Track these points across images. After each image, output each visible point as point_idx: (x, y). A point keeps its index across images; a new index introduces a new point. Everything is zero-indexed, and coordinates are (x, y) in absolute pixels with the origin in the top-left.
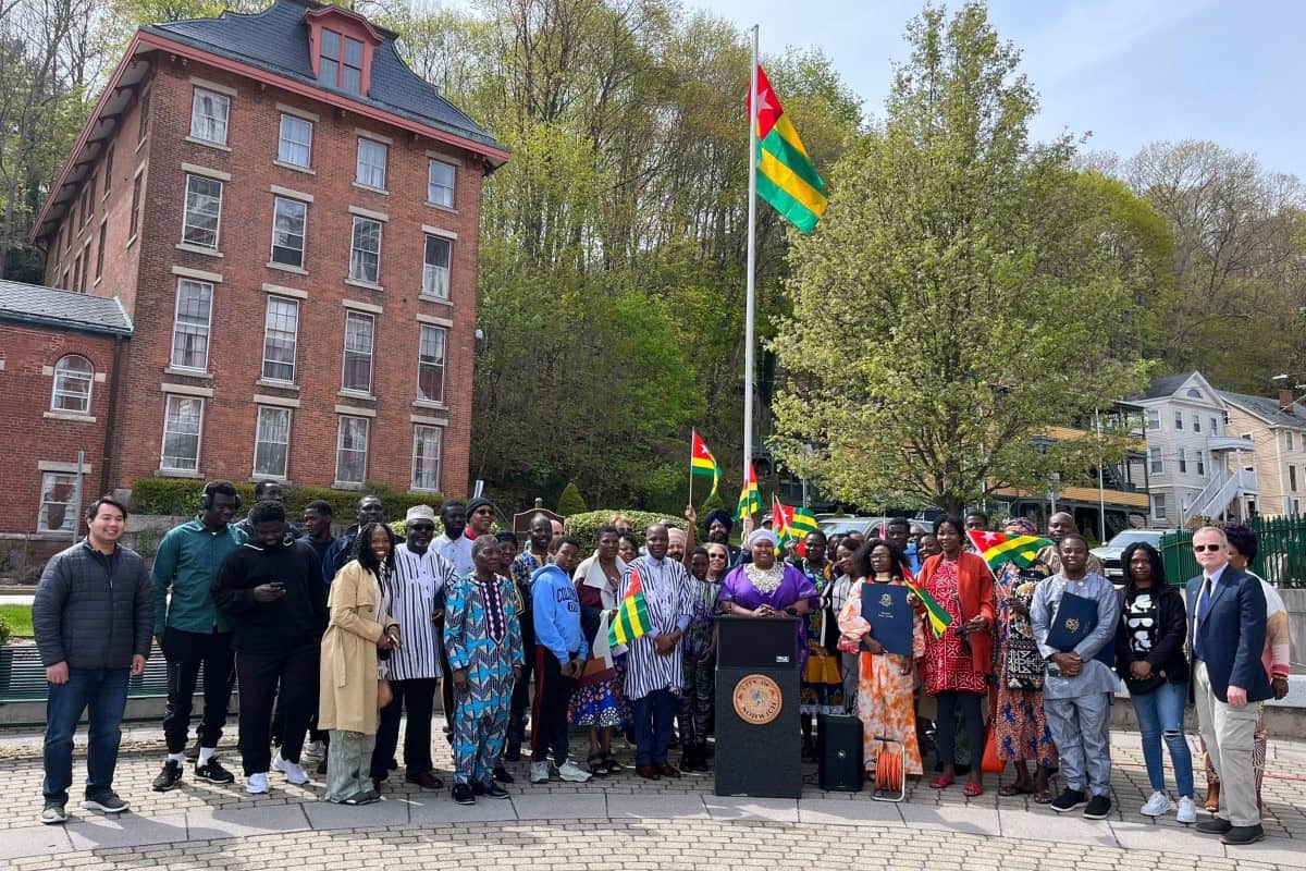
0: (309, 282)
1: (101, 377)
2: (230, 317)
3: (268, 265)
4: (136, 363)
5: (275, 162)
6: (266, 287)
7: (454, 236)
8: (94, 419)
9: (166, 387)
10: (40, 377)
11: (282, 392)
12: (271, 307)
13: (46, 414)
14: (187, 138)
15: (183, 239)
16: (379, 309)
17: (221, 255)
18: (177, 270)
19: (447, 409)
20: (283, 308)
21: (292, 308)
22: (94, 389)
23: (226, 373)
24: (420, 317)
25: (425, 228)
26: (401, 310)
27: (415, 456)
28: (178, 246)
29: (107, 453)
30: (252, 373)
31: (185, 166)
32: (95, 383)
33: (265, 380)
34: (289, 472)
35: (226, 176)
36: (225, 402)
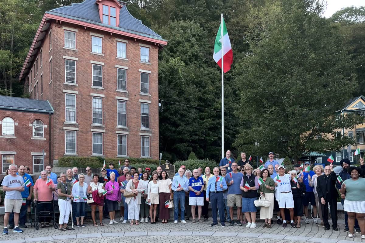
0: (105, 92)
1: (46, 126)
2: (82, 105)
3: (92, 87)
4: (56, 121)
5: (91, 53)
6: (92, 94)
7: (150, 72)
8: (45, 139)
9: (65, 128)
10: (29, 127)
11: (99, 128)
12: (94, 100)
13: (32, 138)
14: (64, 48)
15: (65, 81)
16: (127, 99)
17: (77, 85)
18: (65, 91)
19: (151, 130)
20: (97, 101)
21: (100, 100)
22: (45, 130)
23: (82, 123)
24: (140, 100)
25: (140, 70)
26: (134, 99)
27: (142, 146)
28: (64, 83)
29: (50, 149)
30: (90, 122)
31: (64, 57)
32: (45, 128)
33: (94, 124)
34: (103, 153)
35: (77, 59)
36: (83, 132)
